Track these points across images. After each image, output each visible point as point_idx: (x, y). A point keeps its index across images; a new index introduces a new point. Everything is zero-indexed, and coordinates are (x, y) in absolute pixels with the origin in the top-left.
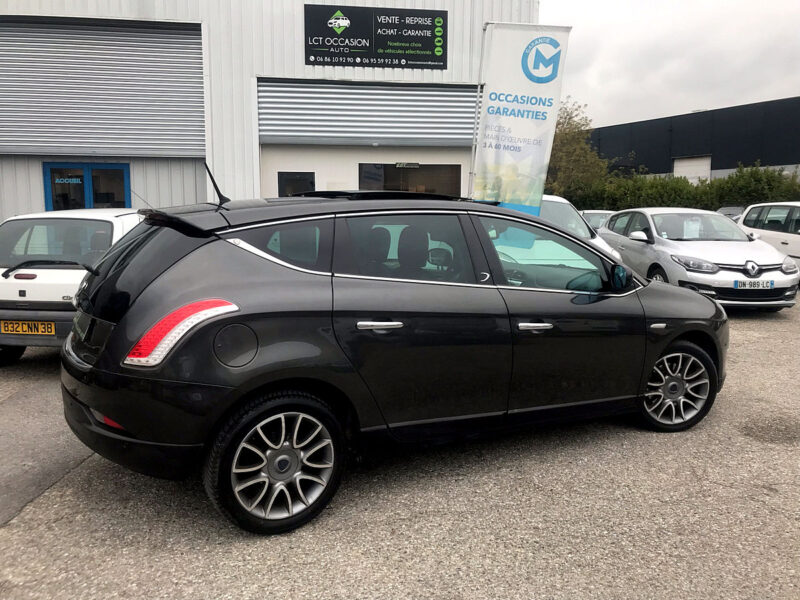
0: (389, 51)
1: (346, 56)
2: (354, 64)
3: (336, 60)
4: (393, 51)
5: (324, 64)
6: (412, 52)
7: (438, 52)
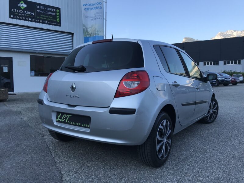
0: (41, 18)
1: (25, 17)
2: (29, 20)
3: (21, 18)
4: (43, 18)
5: (17, 19)
6: (49, 19)
7: (58, 20)
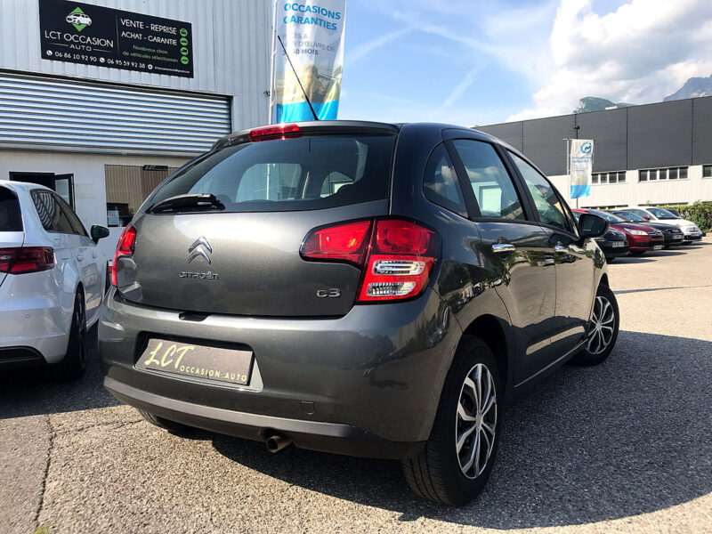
0: (134, 55)
1: (89, 54)
2: (98, 64)
3: (77, 57)
4: (139, 56)
5: (63, 59)
6: (159, 58)
7: (184, 60)
